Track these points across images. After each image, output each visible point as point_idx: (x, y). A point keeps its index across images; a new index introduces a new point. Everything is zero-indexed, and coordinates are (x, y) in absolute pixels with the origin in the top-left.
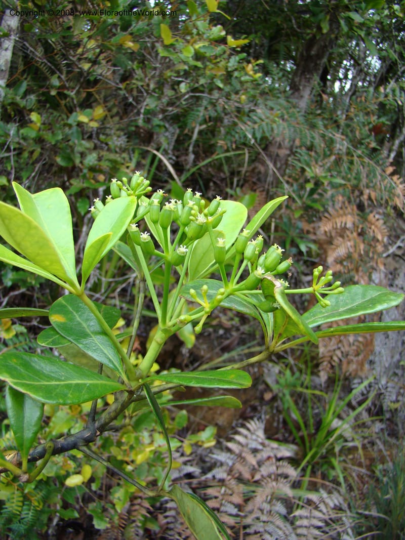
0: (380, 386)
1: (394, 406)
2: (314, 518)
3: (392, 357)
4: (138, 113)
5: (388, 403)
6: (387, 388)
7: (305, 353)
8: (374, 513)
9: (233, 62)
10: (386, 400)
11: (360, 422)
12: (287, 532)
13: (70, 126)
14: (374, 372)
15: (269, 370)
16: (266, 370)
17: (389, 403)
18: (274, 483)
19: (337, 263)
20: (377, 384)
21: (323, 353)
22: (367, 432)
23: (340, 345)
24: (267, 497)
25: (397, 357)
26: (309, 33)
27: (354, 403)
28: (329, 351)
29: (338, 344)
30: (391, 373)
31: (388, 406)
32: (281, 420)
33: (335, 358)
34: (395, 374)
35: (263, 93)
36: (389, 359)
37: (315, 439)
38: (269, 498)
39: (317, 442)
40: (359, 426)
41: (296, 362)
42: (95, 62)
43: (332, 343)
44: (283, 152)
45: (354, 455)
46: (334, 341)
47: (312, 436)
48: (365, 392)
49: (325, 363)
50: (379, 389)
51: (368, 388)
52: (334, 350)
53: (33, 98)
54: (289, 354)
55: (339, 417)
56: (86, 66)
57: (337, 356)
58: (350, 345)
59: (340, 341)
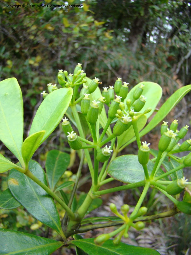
2: (147, 239)
4: (57, 58)
8: (176, 236)
9: (99, 32)
13: (26, 66)
26: (135, 16)
35: (115, 45)
42: (35, 35)
44: (126, 72)
53: (8, 54)
56: (32, 37)
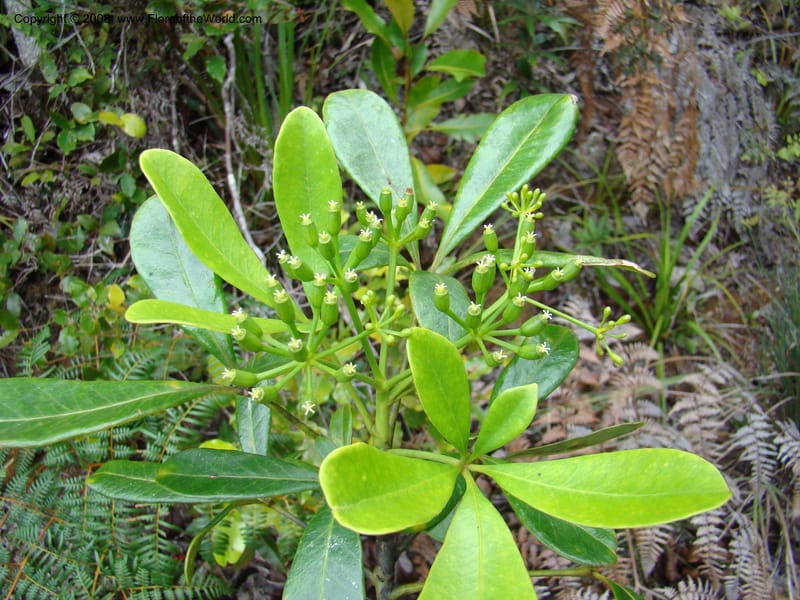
0: (724, 201)
1: (749, 223)
2: (703, 405)
3: (729, 152)
5: (740, 222)
6: (733, 199)
7: (601, 187)
10: (736, 219)
11: (709, 262)
12: (673, 437)
14: (709, 182)
15: (557, 230)
16: (553, 231)
17: (743, 221)
18: (631, 378)
19: (615, 32)
20: (718, 198)
21: (632, 177)
22: (723, 272)
23: (653, 157)
24: (627, 399)
25: (736, 150)
27: (692, 237)
28: (640, 170)
29: (649, 156)
30: (733, 175)
31: (742, 226)
32: (597, 294)
33: (652, 179)
34: (739, 176)
36: (725, 156)
37: (654, 305)
38: (630, 400)
39: (659, 307)
40: (709, 268)
41: (593, 205)
43: (640, 158)
45: (713, 309)
46: (642, 153)
47: (650, 302)
48: (704, 216)
49: (639, 190)
50: (724, 205)
51: (707, 209)
52: (647, 166)
54: (578, 196)
55: (679, 264)
57: (653, 174)
58: (667, 151)
59: (652, 150)
